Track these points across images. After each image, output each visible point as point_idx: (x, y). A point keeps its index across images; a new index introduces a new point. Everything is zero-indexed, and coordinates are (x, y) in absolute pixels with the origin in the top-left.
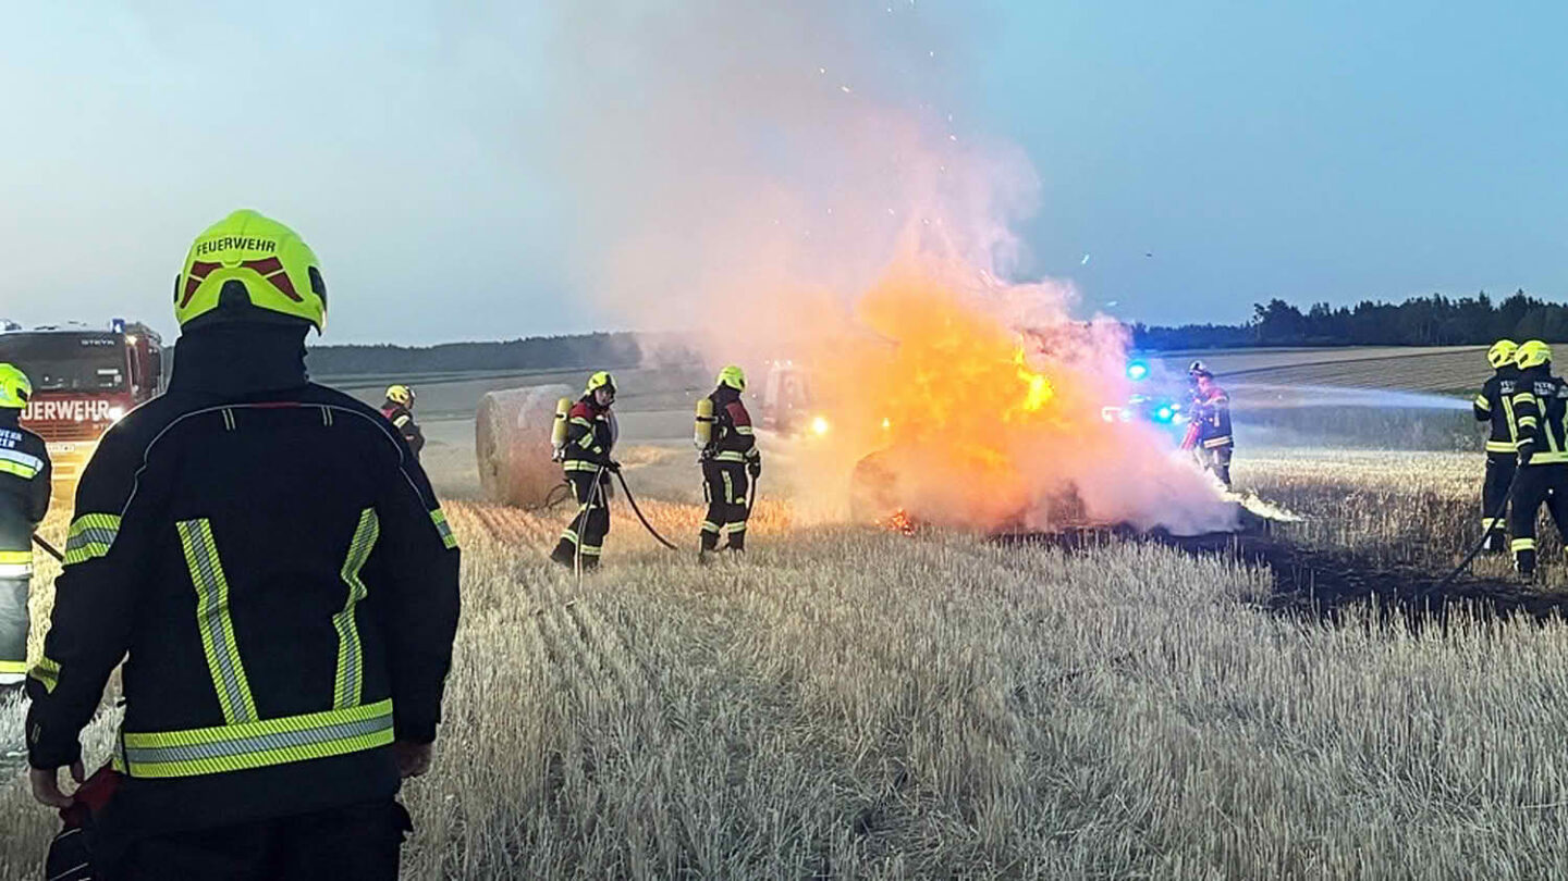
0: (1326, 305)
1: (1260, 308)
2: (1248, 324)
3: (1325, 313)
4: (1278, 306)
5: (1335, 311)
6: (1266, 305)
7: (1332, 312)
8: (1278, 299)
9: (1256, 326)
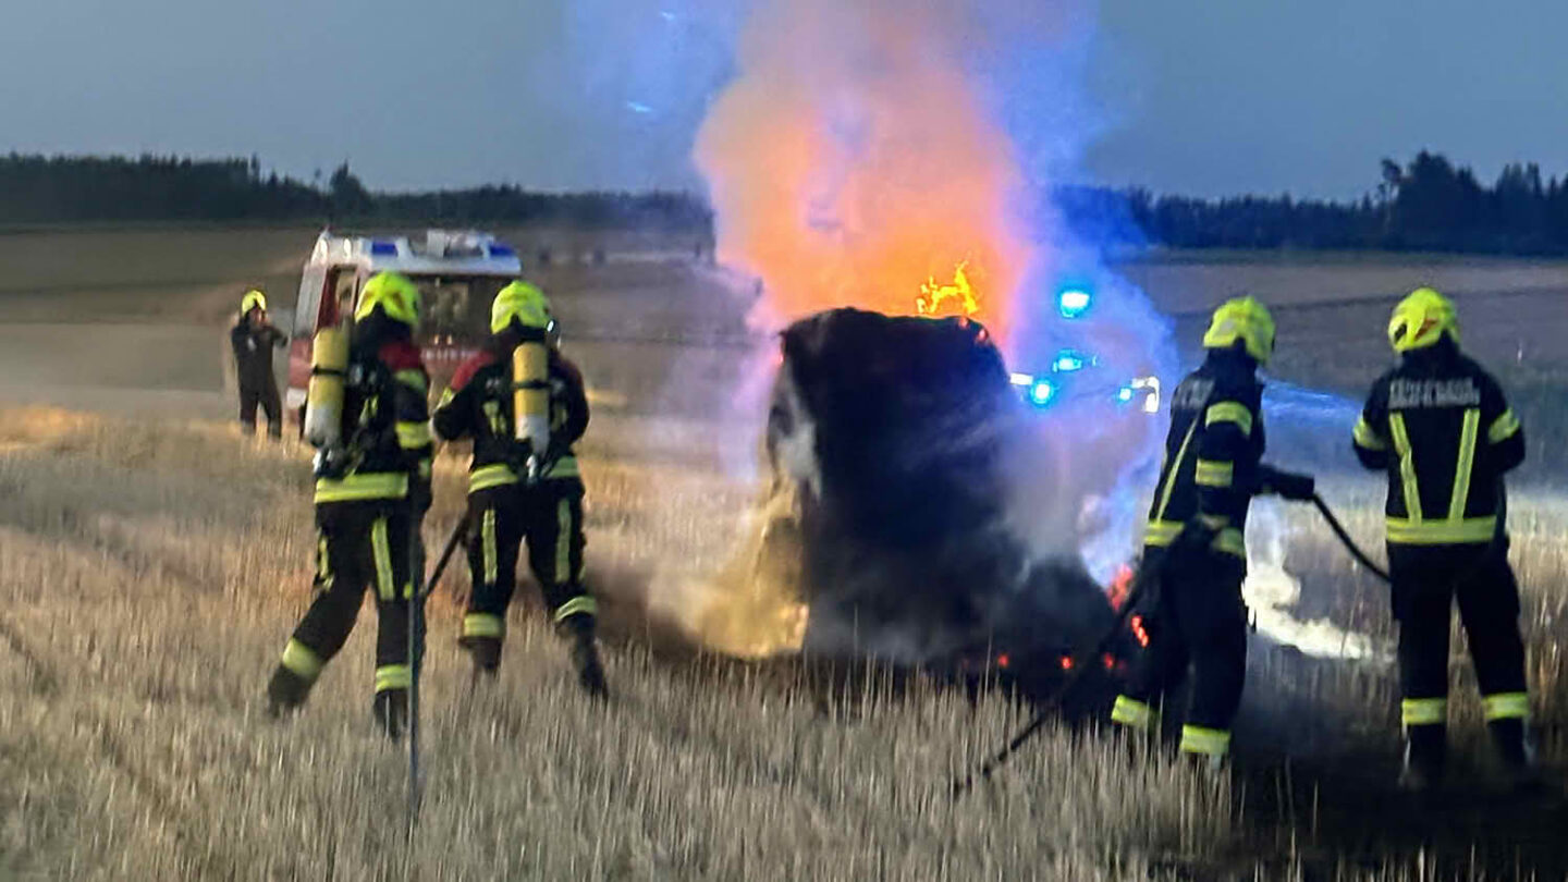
0: (1534, 170)
1: (1391, 168)
2: (1367, 202)
3: (1531, 186)
4: (1429, 167)
5: (1553, 182)
6: (1405, 162)
7: (1545, 183)
8: (1432, 152)
9: (1382, 204)
